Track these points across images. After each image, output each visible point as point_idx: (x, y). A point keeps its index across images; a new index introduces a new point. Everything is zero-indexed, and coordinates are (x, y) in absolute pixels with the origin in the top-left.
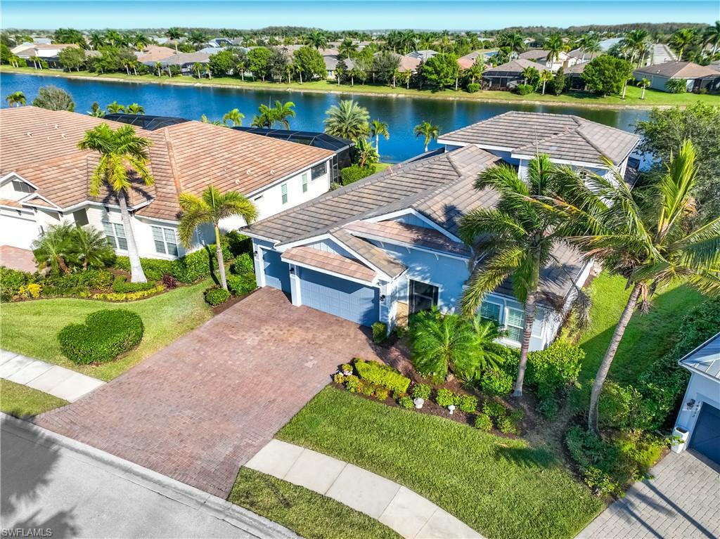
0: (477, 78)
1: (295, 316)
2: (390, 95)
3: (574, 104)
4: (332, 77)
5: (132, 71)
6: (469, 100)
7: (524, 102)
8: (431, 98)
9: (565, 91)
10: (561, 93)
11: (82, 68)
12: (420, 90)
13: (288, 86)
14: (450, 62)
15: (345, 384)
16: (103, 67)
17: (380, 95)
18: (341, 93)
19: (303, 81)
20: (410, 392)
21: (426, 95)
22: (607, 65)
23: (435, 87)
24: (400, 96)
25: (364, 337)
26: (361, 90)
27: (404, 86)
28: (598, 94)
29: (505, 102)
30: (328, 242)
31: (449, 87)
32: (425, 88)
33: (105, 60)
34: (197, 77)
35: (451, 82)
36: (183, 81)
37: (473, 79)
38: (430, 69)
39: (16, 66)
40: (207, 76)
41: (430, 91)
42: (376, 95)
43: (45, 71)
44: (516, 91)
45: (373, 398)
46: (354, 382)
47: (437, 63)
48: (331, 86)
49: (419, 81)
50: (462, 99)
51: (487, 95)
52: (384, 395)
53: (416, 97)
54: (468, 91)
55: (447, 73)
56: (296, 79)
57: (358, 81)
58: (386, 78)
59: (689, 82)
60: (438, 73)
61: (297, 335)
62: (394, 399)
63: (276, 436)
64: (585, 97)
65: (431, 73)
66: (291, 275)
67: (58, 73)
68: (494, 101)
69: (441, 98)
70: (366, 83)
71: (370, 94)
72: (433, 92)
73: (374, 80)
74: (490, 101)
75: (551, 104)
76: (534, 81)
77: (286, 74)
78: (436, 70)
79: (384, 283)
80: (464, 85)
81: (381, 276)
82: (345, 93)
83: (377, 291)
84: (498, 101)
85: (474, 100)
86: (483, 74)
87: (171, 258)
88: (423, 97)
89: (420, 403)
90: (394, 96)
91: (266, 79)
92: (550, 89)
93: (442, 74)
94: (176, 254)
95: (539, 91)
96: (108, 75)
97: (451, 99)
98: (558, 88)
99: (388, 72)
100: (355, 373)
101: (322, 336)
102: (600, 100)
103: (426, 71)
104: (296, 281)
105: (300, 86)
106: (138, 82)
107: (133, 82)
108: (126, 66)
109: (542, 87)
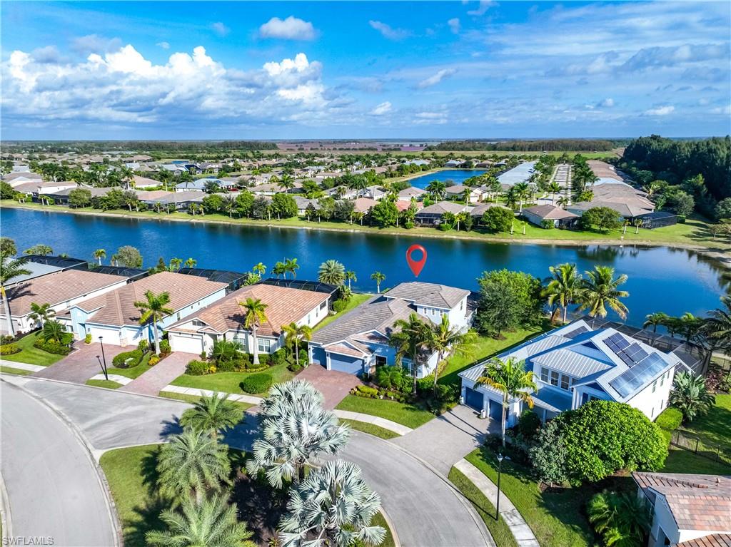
0: (411, 219)
1: (329, 374)
2: (349, 231)
3: (479, 238)
4: (303, 213)
5: (133, 208)
6: (406, 234)
7: (445, 236)
8: (380, 233)
9: (473, 228)
10: (471, 230)
11: (87, 205)
12: (370, 226)
13: (269, 222)
14: (391, 208)
15: (355, 394)
16: (109, 205)
17: (341, 231)
18: (311, 228)
19: (281, 218)
20: (378, 394)
21: (375, 230)
22: (497, 213)
23: (381, 225)
24: (357, 231)
25: (358, 379)
26: (326, 226)
27: (358, 222)
28: (494, 231)
29: (431, 236)
30: (344, 343)
31: (392, 224)
32: (373, 226)
33: (110, 200)
34: (192, 214)
35: (393, 221)
36: (180, 217)
37: (409, 219)
38: (377, 213)
39: (22, 201)
40: (200, 213)
41: (377, 227)
42: (338, 230)
43: (51, 207)
44: (439, 228)
45: (366, 397)
46: (358, 392)
47: (382, 210)
48: (303, 223)
49: (369, 220)
50: (402, 234)
51: (419, 231)
52: (370, 395)
53: (369, 232)
54: (405, 227)
55: (390, 216)
56: (274, 216)
57: (323, 219)
58: (345, 217)
59: (556, 221)
60: (383, 215)
61: (333, 380)
62: (373, 397)
63: (335, 409)
64: (486, 232)
65: (378, 216)
66: (327, 358)
67: (64, 209)
68: (425, 236)
69: (387, 233)
70: (330, 220)
71: (334, 230)
72: (380, 229)
73: (336, 218)
74: (421, 236)
75: (464, 238)
76: (451, 221)
77: (267, 214)
78: (381, 213)
79: (366, 357)
80: (403, 222)
81: (365, 354)
82: (315, 229)
83: (363, 361)
84: (428, 236)
85: (410, 235)
86: (416, 215)
87: (267, 353)
88: (374, 232)
89: (382, 397)
90: (352, 231)
91: (250, 216)
92: (463, 227)
93: (386, 217)
94: (269, 351)
95: (456, 228)
96: (111, 211)
97: (394, 234)
98: (468, 227)
99: (347, 213)
100: (358, 389)
101: (343, 380)
102: (497, 235)
103: (375, 214)
104: (329, 360)
105: (278, 223)
106: (139, 218)
107: (134, 217)
108: (129, 205)
109: (457, 225)
